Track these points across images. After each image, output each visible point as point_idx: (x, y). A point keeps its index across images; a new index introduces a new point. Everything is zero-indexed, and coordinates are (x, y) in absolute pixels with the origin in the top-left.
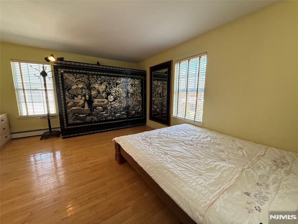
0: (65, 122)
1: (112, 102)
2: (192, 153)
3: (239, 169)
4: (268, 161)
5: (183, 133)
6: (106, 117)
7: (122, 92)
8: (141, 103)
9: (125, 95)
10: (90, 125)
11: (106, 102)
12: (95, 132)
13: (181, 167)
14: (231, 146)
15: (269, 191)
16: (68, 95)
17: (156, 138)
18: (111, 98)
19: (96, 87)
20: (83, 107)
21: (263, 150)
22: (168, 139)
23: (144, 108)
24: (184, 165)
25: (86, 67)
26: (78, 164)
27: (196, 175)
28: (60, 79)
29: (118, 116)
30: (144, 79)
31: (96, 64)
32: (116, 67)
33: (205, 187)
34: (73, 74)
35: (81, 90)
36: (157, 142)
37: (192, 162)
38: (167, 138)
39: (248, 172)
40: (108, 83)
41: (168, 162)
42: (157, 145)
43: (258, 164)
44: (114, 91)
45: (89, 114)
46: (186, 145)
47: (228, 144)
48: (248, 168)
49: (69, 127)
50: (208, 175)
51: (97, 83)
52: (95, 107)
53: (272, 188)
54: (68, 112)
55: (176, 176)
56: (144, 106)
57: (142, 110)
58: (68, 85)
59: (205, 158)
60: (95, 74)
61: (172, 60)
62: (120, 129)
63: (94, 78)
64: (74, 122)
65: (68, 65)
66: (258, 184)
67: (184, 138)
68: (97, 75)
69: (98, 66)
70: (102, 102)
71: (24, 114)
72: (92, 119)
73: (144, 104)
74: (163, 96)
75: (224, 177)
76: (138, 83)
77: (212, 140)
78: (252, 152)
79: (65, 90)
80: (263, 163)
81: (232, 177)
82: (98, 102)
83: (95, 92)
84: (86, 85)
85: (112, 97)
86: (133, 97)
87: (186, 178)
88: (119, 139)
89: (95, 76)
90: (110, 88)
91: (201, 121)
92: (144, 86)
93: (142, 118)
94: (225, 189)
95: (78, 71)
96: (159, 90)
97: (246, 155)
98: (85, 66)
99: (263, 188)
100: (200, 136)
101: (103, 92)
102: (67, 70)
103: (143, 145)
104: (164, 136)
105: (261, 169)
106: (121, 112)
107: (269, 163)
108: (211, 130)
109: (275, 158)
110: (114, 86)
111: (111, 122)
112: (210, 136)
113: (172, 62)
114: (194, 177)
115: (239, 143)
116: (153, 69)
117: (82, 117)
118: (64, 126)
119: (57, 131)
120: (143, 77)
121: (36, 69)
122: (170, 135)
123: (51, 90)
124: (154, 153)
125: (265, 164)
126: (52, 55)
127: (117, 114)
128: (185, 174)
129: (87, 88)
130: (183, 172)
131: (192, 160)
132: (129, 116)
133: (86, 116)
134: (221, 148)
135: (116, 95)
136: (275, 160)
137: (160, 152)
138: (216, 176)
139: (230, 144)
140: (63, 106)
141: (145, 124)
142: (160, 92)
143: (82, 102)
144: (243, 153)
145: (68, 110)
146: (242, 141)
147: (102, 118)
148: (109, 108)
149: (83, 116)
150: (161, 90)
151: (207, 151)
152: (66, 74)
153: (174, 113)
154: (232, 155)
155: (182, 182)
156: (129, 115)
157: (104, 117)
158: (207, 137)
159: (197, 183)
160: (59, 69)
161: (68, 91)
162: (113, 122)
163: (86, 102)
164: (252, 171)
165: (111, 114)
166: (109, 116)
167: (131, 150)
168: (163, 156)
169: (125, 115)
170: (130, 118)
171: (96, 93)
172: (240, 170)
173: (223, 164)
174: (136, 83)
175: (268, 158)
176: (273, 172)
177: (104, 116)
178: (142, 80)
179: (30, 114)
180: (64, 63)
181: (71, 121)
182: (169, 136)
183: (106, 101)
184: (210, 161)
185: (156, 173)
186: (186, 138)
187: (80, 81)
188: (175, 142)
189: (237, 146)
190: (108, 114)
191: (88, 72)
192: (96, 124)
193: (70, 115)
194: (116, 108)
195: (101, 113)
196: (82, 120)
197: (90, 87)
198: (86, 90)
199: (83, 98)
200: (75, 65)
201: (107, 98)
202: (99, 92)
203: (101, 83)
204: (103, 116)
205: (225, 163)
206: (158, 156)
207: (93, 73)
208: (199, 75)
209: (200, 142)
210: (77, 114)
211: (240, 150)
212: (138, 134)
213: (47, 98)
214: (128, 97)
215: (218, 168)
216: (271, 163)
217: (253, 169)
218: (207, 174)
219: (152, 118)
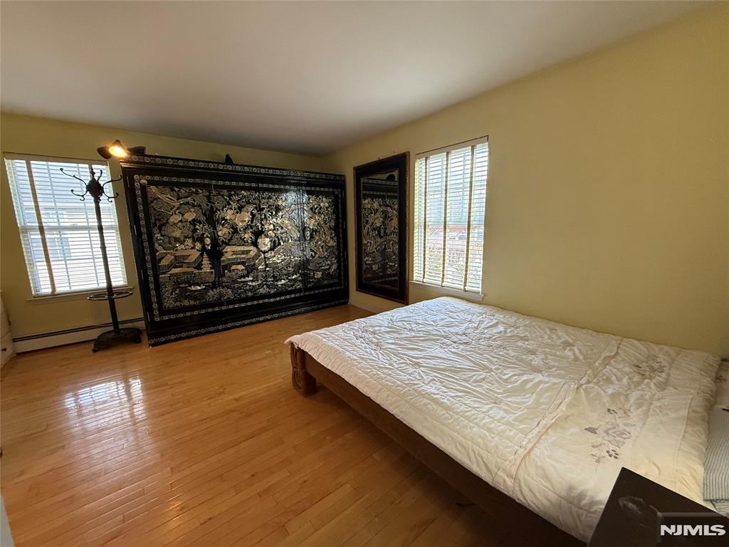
0: (155, 306)
1: (267, 252)
2: (471, 361)
3: (572, 386)
4: (624, 367)
5: (443, 317)
6: (253, 289)
7: (290, 228)
8: (336, 253)
9: (296, 235)
10: (217, 309)
11: (252, 254)
12: (229, 325)
13: (455, 389)
14: (549, 341)
15: (630, 421)
16: (160, 240)
17: (387, 332)
18: (265, 243)
19: (228, 218)
20: (199, 267)
21: (613, 346)
22: (413, 334)
23: (342, 264)
24: (459, 385)
25: (203, 168)
26: (206, 403)
27: (487, 404)
28: (139, 200)
29: (282, 285)
30: (340, 196)
31: (224, 162)
32: (275, 169)
33: (508, 424)
34: (170, 188)
35: (192, 227)
36: (390, 341)
37: (475, 377)
38: (411, 330)
39: (589, 390)
40: (256, 208)
41: (426, 382)
42: (393, 346)
43: (607, 373)
44: (272, 227)
45: (213, 283)
46: (455, 345)
47: (542, 338)
48: (588, 382)
49: (166, 318)
50: (510, 402)
51: (231, 209)
52: (227, 267)
53: (635, 415)
54: (161, 280)
55: (447, 408)
56: (342, 260)
57: (339, 268)
58: (159, 215)
59: (499, 369)
60: (224, 187)
61: (409, 152)
62: (288, 316)
63: (223, 196)
64: (178, 304)
65: (159, 165)
66: (609, 410)
67: (447, 329)
68: (230, 188)
69: (230, 167)
70: (243, 252)
71: (46, 289)
72: (221, 295)
73: (342, 254)
74: (386, 234)
75: (543, 404)
76: (327, 205)
77: (509, 330)
78: (592, 350)
79: (154, 228)
80: (614, 371)
81: (558, 402)
82: (235, 253)
83: (225, 230)
84: (204, 214)
85: (267, 240)
86: (317, 238)
87: (469, 411)
88: (302, 340)
89: (225, 192)
90: (262, 220)
91: (480, 290)
92: (340, 211)
93: (338, 288)
94: (549, 425)
95: (183, 180)
96: (377, 221)
97: (581, 357)
98: (200, 168)
99: (619, 418)
100: (481, 322)
101: (246, 229)
102: (157, 178)
103: (361, 349)
104: (404, 326)
105: (613, 383)
106: (288, 275)
107: (627, 369)
108: (503, 308)
109: (638, 360)
110: (272, 213)
111: (267, 300)
112: (504, 323)
113: (407, 157)
114: (485, 408)
115: (563, 334)
116: (361, 172)
117: (196, 291)
118: (152, 316)
119: (132, 329)
120: (339, 190)
121: (74, 176)
122: (417, 324)
123: (111, 227)
124: (391, 365)
125: (619, 374)
126: (118, 142)
127: (281, 280)
128: (465, 404)
129: (206, 221)
130: (459, 399)
131: (474, 375)
132: (309, 285)
133: (206, 290)
134: (530, 345)
135: (276, 234)
136: (637, 364)
137: (402, 361)
138: (529, 402)
139: (547, 337)
140: (149, 265)
141: (348, 302)
142: (378, 225)
143: (195, 254)
144: (574, 354)
145: (161, 276)
146: (570, 329)
147: (245, 291)
148: (260, 267)
149: (199, 288)
150: (381, 219)
151: (501, 353)
152: (153, 189)
153: (417, 274)
154: (552, 360)
155: (462, 418)
156: (309, 283)
157: (250, 290)
158: (497, 324)
159: (492, 418)
160: (136, 177)
161: (160, 229)
162: (272, 300)
163: (205, 255)
164: (596, 387)
165: (267, 281)
166: (261, 286)
167: (338, 360)
168: (411, 370)
169: (300, 281)
170: (311, 289)
171: (229, 233)
172: (574, 386)
173: (539, 377)
174: (322, 205)
175: (623, 360)
176: (635, 387)
177: (250, 286)
178: (336, 197)
179: (59, 290)
180: (147, 160)
181: (169, 303)
182: (414, 325)
183: (253, 250)
184: (512, 374)
185: (405, 405)
186: (452, 330)
187: (188, 203)
188: (429, 338)
189: (561, 341)
190: (260, 282)
191: (206, 182)
192: (231, 307)
193: (166, 287)
194: (277, 267)
195: (243, 279)
196: (195, 299)
197: (213, 219)
198: (203, 226)
199: (198, 246)
200: (176, 166)
201: (255, 244)
202: (235, 230)
203: (240, 209)
204: (248, 288)
205: (541, 377)
206: (400, 370)
207: (220, 183)
208: (471, 187)
209: (484, 336)
210: (183, 285)
211: (568, 348)
212: (344, 324)
213: (103, 248)
214: (306, 240)
215: (528, 386)
216: (631, 370)
217: (597, 383)
218: (509, 399)
219: (363, 287)
